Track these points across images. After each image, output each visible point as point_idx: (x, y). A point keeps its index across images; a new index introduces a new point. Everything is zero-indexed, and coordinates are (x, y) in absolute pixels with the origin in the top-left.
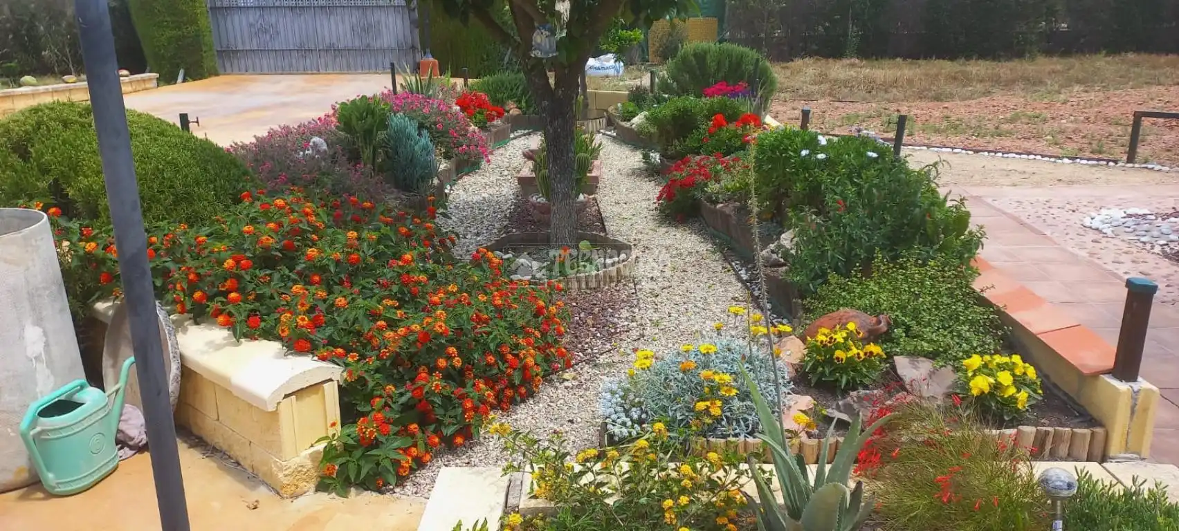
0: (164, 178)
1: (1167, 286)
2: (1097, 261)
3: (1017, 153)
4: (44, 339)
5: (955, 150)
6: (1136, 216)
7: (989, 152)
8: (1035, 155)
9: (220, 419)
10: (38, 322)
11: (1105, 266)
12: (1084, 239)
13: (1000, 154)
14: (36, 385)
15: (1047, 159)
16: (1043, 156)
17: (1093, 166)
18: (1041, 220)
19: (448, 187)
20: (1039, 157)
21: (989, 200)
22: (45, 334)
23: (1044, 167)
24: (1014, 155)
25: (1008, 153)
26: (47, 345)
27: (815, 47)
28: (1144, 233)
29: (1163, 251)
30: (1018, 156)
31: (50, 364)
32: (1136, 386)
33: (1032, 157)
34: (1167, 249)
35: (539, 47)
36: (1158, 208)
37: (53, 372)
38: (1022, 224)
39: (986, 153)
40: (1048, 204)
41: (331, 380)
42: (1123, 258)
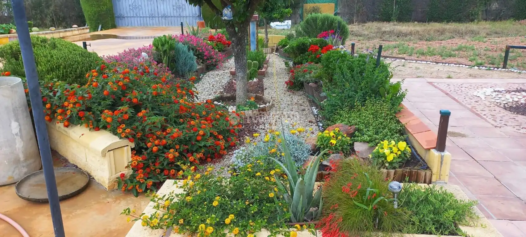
0: (73, 68)
1: (500, 120)
2: (474, 110)
3: (455, 64)
4: (19, 127)
5: (428, 63)
6: (498, 91)
7: (443, 63)
8: (463, 65)
9: (87, 160)
10: (17, 120)
11: (477, 112)
12: (472, 101)
13: (447, 64)
14: (16, 145)
15: (467, 66)
16: (466, 65)
17: (487, 70)
18: (456, 92)
19: (202, 75)
20: (464, 66)
21: (435, 84)
22: (20, 125)
23: (465, 70)
24: (453, 65)
25: (450, 64)
26: (20, 130)
27: (378, 17)
28: (499, 98)
29: (504, 106)
30: (455, 65)
31: (21, 137)
32: (443, 154)
33: (461, 66)
34: (506, 105)
35: (226, 15)
36: (509, 88)
37: (23, 140)
38: (447, 94)
39: (441, 64)
40: (461, 86)
41: (128, 146)
42: (487, 109)
